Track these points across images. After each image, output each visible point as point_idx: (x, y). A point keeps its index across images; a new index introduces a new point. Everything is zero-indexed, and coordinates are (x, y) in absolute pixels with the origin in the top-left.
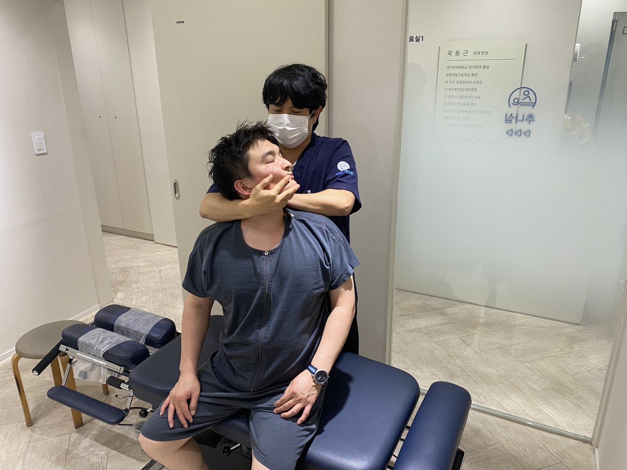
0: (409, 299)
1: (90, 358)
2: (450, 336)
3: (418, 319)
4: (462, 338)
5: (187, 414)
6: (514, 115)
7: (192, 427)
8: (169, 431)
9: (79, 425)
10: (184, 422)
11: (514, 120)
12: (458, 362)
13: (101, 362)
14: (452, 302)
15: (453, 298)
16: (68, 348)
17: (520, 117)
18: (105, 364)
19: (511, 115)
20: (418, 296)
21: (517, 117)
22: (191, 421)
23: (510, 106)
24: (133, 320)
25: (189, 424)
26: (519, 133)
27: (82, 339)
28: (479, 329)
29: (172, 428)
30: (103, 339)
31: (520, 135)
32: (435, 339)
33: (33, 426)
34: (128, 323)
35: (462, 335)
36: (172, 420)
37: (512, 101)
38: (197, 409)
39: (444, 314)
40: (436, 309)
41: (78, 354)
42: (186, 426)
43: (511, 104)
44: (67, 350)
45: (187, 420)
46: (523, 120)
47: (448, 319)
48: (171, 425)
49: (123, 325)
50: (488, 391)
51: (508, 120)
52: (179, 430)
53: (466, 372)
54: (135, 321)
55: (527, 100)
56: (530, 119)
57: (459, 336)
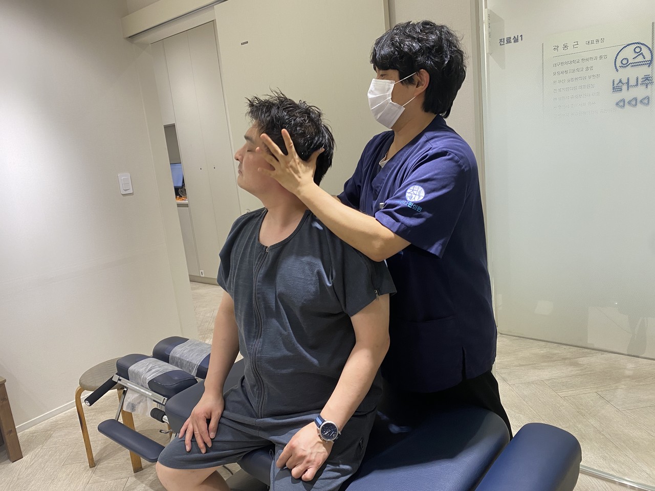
0: (531, 347)
1: (138, 388)
2: (582, 390)
3: (540, 369)
4: (600, 393)
5: (205, 437)
6: (625, 81)
7: (212, 454)
8: (185, 456)
9: (138, 469)
10: (201, 445)
11: (625, 87)
12: (592, 421)
13: (147, 393)
14: (586, 350)
15: (589, 346)
16: (121, 378)
17: (633, 82)
18: (151, 394)
19: (620, 81)
20: (543, 343)
21: (628, 83)
22: (210, 445)
23: (617, 70)
24: (188, 350)
25: (208, 450)
26: (634, 102)
27: (133, 368)
28: (622, 383)
29: (189, 452)
30: (151, 367)
31: (636, 105)
32: (561, 394)
33: (96, 467)
34: (183, 353)
35: (600, 390)
36: (190, 441)
37: (618, 64)
38: (218, 430)
39: (576, 364)
40: (565, 359)
41: (128, 384)
42: (203, 451)
43: (618, 68)
44: (120, 380)
45: (205, 444)
46: (637, 85)
47: (581, 370)
48: (188, 448)
49: (178, 356)
50: (634, 460)
51: (617, 88)
52: (197, 455)
53: (603, 435)
54: (189, 351)
55: (640, 59)
56: (647, 82)
57: (595, 390)
